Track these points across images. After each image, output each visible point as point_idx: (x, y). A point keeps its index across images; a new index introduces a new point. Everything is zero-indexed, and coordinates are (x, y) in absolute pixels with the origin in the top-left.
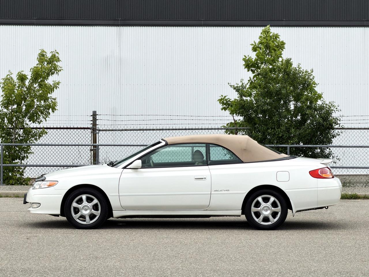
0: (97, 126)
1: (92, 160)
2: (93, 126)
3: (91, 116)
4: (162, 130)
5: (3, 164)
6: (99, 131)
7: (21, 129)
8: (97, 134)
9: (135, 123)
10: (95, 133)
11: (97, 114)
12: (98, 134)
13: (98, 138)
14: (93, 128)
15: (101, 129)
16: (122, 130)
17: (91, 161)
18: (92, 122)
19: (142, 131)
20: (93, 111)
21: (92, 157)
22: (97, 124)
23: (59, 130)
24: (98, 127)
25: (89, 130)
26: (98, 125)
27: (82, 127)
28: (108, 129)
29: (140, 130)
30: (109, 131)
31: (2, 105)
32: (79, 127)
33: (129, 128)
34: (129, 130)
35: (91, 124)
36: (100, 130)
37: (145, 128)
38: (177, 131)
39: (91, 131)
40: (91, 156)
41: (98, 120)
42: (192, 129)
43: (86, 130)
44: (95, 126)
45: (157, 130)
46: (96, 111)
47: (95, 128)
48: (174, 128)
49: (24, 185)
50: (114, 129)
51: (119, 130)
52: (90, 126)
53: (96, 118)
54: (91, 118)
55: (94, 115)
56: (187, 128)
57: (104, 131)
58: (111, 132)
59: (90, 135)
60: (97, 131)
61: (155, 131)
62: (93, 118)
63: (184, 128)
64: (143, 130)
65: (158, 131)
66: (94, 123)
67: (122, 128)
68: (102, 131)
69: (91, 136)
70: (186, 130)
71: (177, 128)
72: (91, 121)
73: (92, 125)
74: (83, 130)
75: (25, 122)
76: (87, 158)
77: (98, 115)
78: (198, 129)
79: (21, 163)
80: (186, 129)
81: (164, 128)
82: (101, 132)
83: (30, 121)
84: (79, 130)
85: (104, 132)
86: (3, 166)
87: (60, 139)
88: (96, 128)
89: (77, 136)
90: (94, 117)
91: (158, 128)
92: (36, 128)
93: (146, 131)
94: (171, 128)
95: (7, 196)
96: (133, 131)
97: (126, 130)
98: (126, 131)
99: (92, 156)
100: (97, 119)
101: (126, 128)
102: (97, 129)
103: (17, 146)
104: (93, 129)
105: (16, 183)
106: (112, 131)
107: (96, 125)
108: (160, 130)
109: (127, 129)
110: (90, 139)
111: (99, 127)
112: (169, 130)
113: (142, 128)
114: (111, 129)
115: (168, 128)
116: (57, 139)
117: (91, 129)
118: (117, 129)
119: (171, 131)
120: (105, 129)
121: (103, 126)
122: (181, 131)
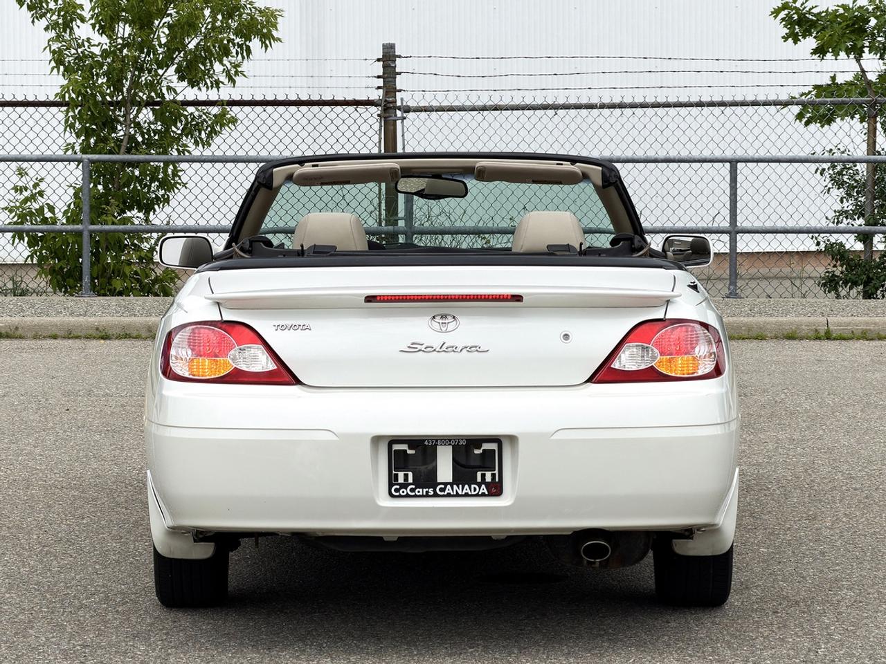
0: (399, 95)
1: (383, 212)
2: (386, 94)
3: (379, 60)
4: (621, 106)
5: (93, 223)
6: (405, 112)
7: (147, 104)
8: (399, 122)
9: (524, 82)
10: (395, 118)
11: (396, 54)
12: (402, 122)
13: (403, 135)
14: (386, 101)
15: (412, 104)
16: (484, 108)
17: (380, 214)
18: (380, 82)
19: (552, 112)
20: (383, 45)
21: (383, 202)
22: (398, 88)
23: (270, 109)
24: (402, 99)
25: (373, 109)
26: (400, 91)
27: (349, 98)
28: (435, 104)
29: (545, 107)
30: (440, 113)
31: (93, 21)
32: (339, 98)
33: (506, 101)
34: (507, 109)
35: (379, 88)
36: (408, 106)
37: (561, 101)
38: (672, 111)
39: (379, 112)
40: (379, 198)
41: (400, 73)
42: (722, 104)
43: (361, 109)
44: (392, 94)
45: (603, 106)
46: (394, 44)
47: (391, 102)
48: (661, 100)
49: (157, 295)
50: (456, 103)
51: (473, 109)
52: (377, 95)
53: (395, 66)
54: (378, 69)
55: (389, 57)
56: (705, 99)
57: (421, 111)
58: (445, 115)
59: (377, 127)
60: (399, 113)
61: (595, 112)
62: (384, 67)
63: (694, 99)
64: (555, 107)
65: (606, 112)
66: (389, 88)
67: (484, 100)
68: (414, 111)
69: (380, 130)
70: (700, 108)
71: (672, 99)
72: (379, 77)
73: (381, 91)
74: (350, 109)
75: (164, 83)
76: (365, 203)
77: (399, 57)
78: (743, 104)
79: (147, 221)
80: (700, 104)
81: (628, 100)
82: (411, 115)
83: (181, 79)
84: (339, 109)
85: (423, 115)
86: (91, 232)
87: (287, 141)
88: (396, 102)
89: (332, 128)
90: (390, 66)
91: (606, 101)
92: (195, 103)
93: (564, 111)
94: (650, 100)
95: (127, 336)
96: (521, 112)
97: (496, 108)
98: (496, 113)
99: (383, 197)
100: (398, 70)
101: (496, 101)
102: (399, 103)
103: (133, 164)
104: (385, 106)
105: (132, 289)
106: (448, 110)
107: (395, 90)
108: (612, 106)
109: (501, 103)
110: (376, 138)
111: (405, 99)
112: (643, 106)
113: (551, 103)
114: (445, 104)
115: (639, 100)
116: (252, 141)
117: (380, 106)
118: (468, 104)
119: (650, 111)
120: (427, 105)
121: (418, 96)
122: (683, 111)
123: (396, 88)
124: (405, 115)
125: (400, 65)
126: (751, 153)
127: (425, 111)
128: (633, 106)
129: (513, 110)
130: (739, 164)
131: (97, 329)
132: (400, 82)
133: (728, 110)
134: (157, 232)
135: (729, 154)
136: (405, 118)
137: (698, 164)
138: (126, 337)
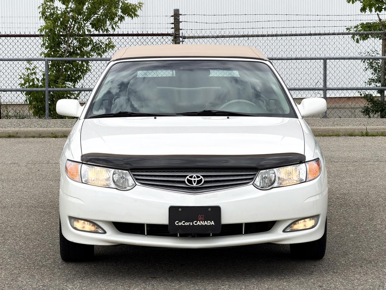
0: (181, 31)
2: (175, 31)
3: (172, 16)
4: (276, 35)
5: (50, 87)
6: (184, 38)
8: (181, 43)
10: (179, 41)
11: (180, 13)
14: (175, 34)
16: (218, 37)
18: (173, 26)
19: (247, 38)
20: (174, 10)
23: (125, 37)
24: (182, 33)
25: (170, 37)
26: (181, 29)
27: (160, 33)
28: (196, 35)
29: (243, 36)
30: (198, 39)
32: (155, 33)
33: (227, 34)
34: (227, 37)
35: (172, 28)
36: (185, 36)
37: (250, 34)
38: (298, 37)
39: (172, 39)
41: (181, 22)
42: (320, 34)
43: (165, 37)
44: (178, 31)
45: (268, 36)
46: (179, 9)
48: (294, 33)
50: (206, 35)
51: (213, 37)
52: (172, 31)
53: (179, 19)
54: (172, 20)
55: (176, 15)
56: (312, 32)
57: (190, 38)
58: (201, 40)
60: (181, 39)
61: (265, 38)
62: (174, 19)
63: (308, 32)
64: (248, 36)
65: (270, 38)
66: (177, 28)
67: (217, 33)
68: (187, 38)
72: (172, 23)
74: (160, 37)
77: (181, 15)
78: (329, 34)
79: (74, 86)
80: (310, 35)
81: (279, 33)
82: (186, 40)
84: (155, 37)
85: (191, 40)
88: (179, 34)
90: (177, 19)
91: (270, 33)
93: (252, 38)
94: (289, 33)
96: (233, 38)
97: (223, 37)
98: (223, 39)
100: (180, 20)
101: (223, 34)
102: (181, 35)
104: (175, 36)
106: (202, 38)
108: (272, 36)
109: (225, 35)
111: (184, 33)
112: (286, 35)
113: (246, 34)
114: (201, 35)
115: (284, 33)
117: (173, 36)
118: (210, 35)
119: (289, 38)
120: (193, 35)
121: (189, 32)
122: (303, 37)
123: (179, 28)
124: (183, 40)
125: (181, 18)
126: (332, 56)
127: (192, 38)
128: (281, 35)
129: (230, 37)
130: (327, 60)
131: (52, 133)
132: (181, 26)
133: (322, 37)
134: (77, 91)
135: (323, 56)
136: (183, 41)
137: (309, 61)
138: (64, 137)
